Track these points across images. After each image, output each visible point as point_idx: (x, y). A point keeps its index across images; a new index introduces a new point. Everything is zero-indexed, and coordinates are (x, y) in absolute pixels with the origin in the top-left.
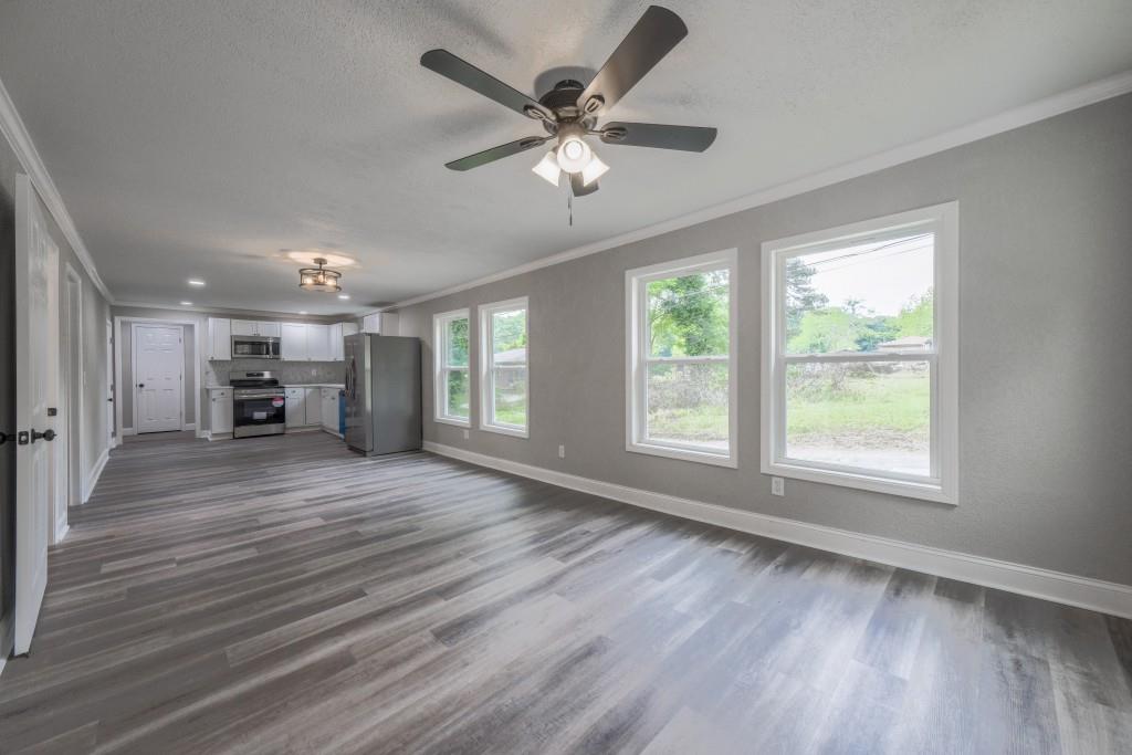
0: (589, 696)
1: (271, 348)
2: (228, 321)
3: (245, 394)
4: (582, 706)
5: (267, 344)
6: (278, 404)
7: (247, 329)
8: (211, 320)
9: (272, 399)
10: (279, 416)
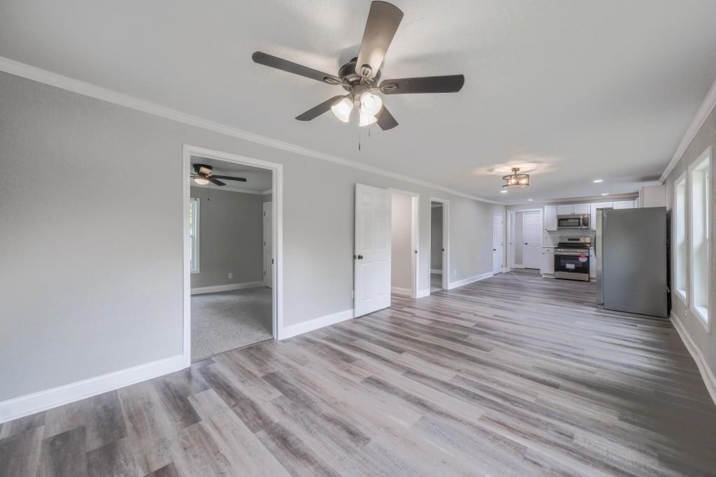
0: (315, 433)
1: (581, 222)
2: (555, 206)
3: (564, 252)
4: (307, 429)
5: (579, 219)
6: (583, 260)
7: (567, 210)
8: (546, 207)
9: (579, 256)
10: (584, 268)
